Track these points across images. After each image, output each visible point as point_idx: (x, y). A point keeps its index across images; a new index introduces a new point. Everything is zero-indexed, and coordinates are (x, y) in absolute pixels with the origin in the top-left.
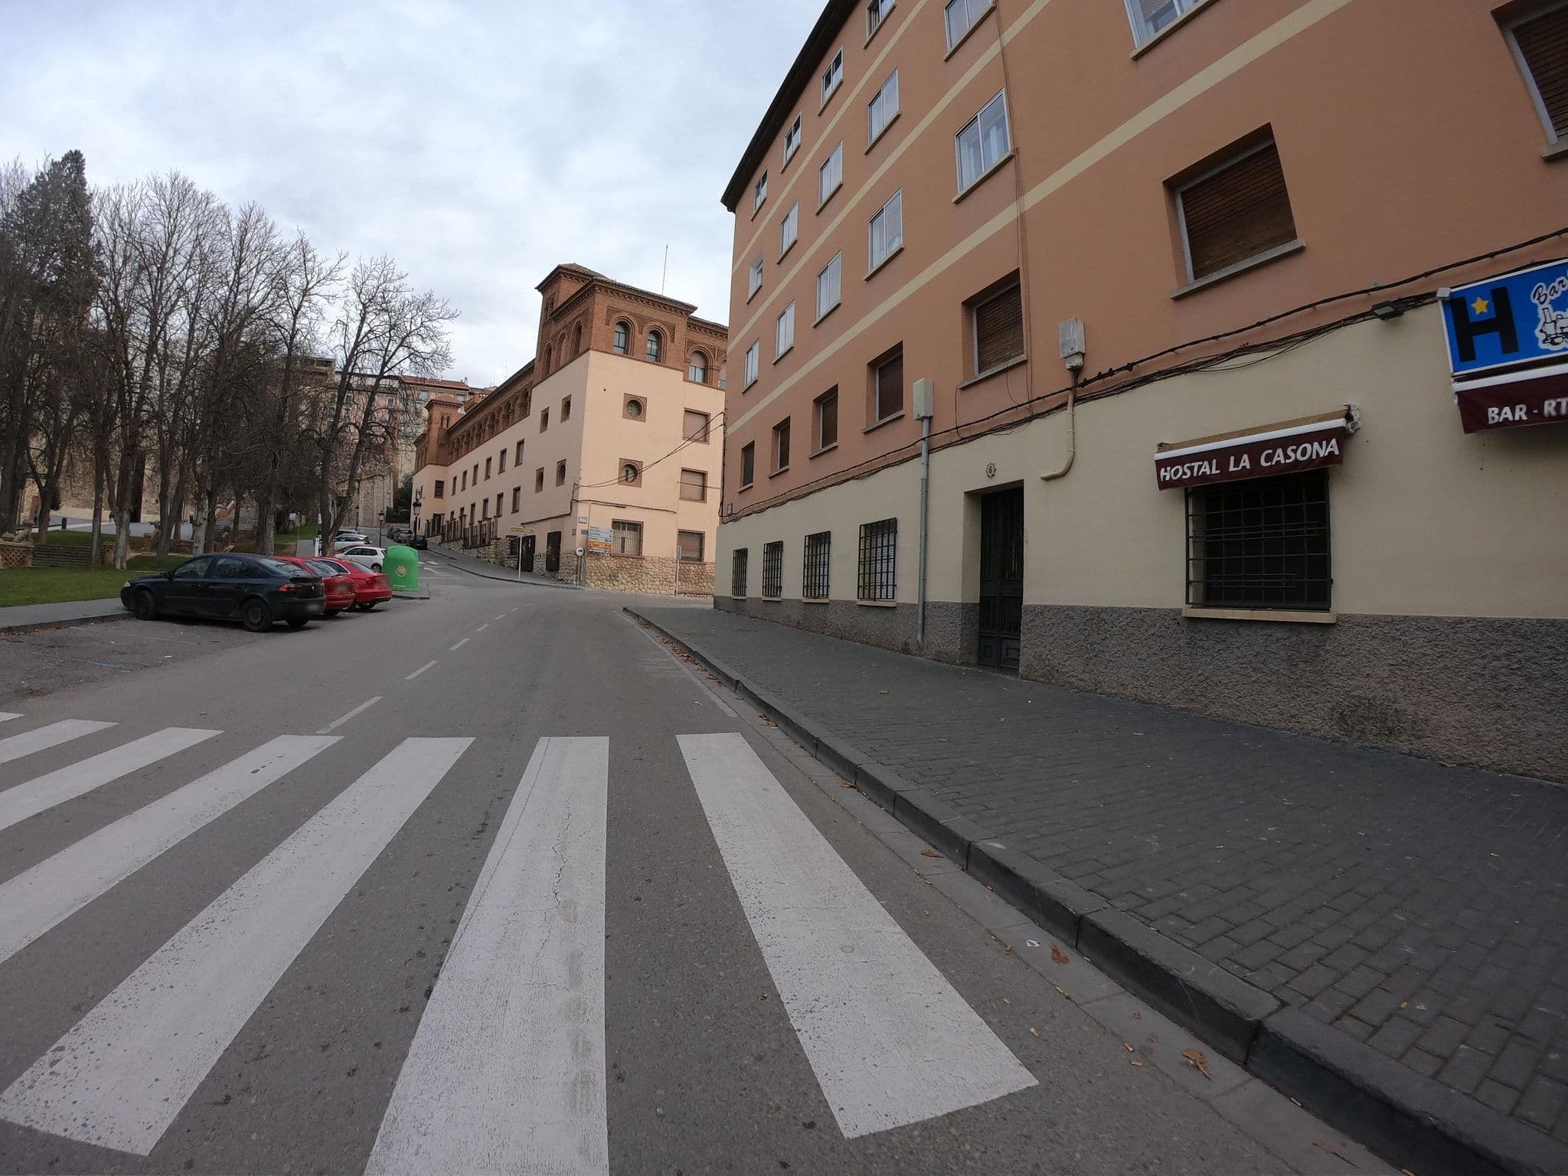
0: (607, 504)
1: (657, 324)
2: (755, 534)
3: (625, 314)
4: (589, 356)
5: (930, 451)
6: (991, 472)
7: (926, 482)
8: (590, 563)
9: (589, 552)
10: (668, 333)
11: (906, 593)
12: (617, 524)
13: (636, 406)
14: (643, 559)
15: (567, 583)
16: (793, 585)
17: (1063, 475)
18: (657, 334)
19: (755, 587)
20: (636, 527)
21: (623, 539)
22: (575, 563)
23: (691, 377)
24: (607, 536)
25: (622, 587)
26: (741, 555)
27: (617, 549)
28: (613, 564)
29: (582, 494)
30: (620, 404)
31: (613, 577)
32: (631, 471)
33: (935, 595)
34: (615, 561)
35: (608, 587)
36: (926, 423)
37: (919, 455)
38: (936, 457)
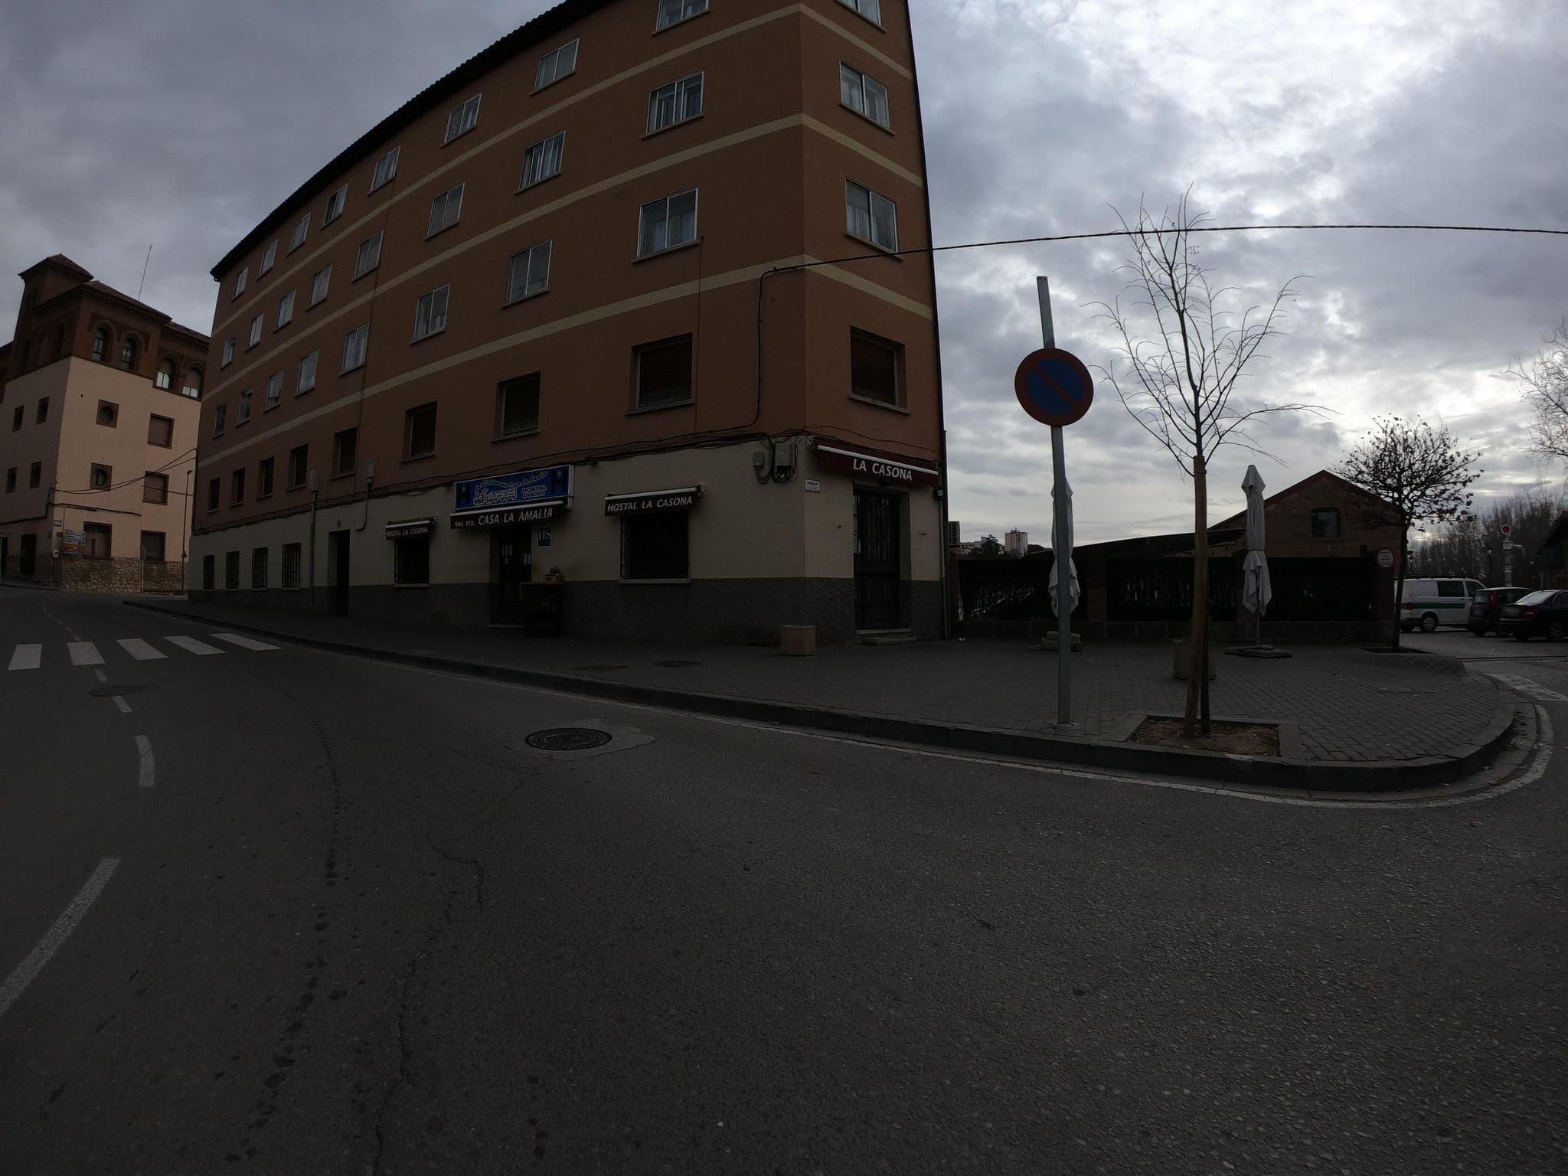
0: (79, 507)
1: (134, 332)
2: (220, 544)
3: (107, 322)
4: (70, 362)
5: (316, 509)
6: (339, 524)
7: (313, 525)
8: (66, 566)
9: (65, 554)
10: (142, 340)
11: (305, 583)
12: (89, 527)
13: (108, 413)
14: (112, 559)
15: (44, 585)
16: (245, 581)
17: (363, 529)
18: (133, 343)
19: (220, 582)
20: (105, 530)
21: (93, 540)
22: (52, 565)
23: (159, 384)
24: (80, 538)
25: (94, 587)
26: (209, 561)
27: (88, 551)
28: (85, 564)
29: (59, 498)
30: (94, 409)
31: (85, 578)
32: (101, 476)
33: (316, 584)
34: (87, 562)
35: (81, 587)
36: (314, 494)
37: (311, 510)
38: (318, 512)
